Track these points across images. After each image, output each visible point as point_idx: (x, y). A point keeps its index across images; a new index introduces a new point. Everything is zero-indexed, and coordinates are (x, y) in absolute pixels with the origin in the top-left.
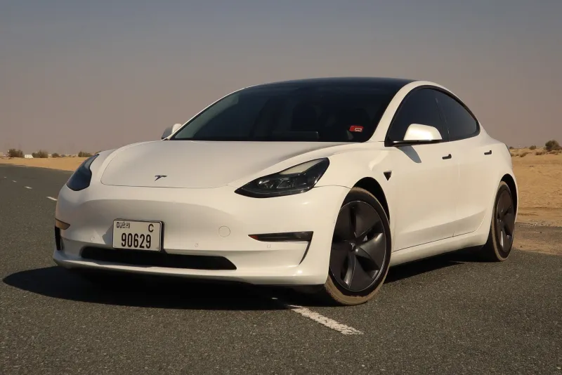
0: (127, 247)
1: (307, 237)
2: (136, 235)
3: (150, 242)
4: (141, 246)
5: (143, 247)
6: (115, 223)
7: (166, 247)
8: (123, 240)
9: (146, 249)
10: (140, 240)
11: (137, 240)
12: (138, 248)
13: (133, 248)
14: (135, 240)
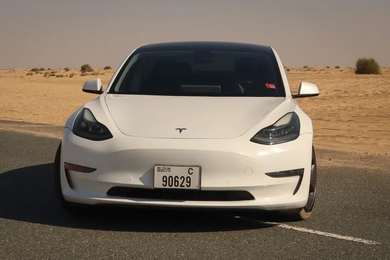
0: (167, 187)
1: (299, 173)
2: (177, 177)
3: (190, 182)
4: (181, 186)
5: (184, 186)
6: (156, 168)
7: (203, 185)
8: (164, 181)
9: (186, 187)
10: (180, 181)
11: (177, 181)
12: (179, 187)
13: (173, 187)
14: (175, 181)
